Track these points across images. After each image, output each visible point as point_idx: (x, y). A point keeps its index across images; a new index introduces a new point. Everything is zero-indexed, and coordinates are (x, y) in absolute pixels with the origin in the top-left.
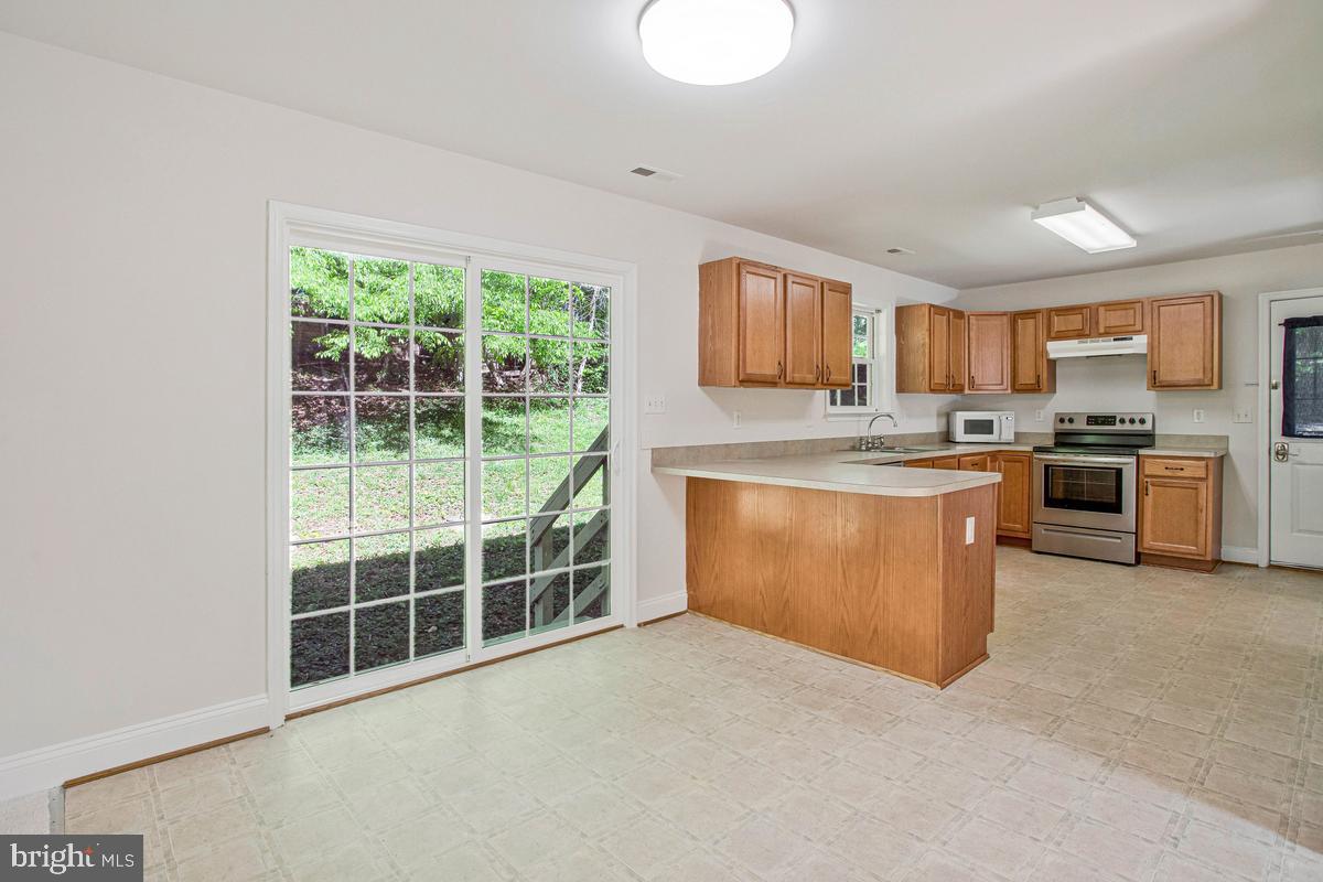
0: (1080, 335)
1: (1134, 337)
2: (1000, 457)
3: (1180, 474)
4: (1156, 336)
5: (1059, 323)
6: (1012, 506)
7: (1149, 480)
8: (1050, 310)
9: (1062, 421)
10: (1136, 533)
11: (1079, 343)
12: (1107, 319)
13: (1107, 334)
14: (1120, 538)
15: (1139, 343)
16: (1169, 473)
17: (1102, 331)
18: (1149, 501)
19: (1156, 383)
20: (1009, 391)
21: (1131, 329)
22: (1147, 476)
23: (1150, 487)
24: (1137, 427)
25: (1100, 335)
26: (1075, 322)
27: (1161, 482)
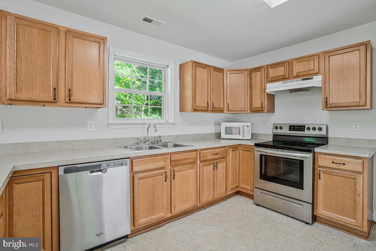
0: (283, 78)
1: (314, 77)
2: (240, 148)
3: (342, 167)
4: (327, 75)
5: (273, 73)
6: (246, 176)
7: (321, 169)
8: (268, 66)
9: (276, 128)
10: (313, 204)
11: (283, 83)
12: (298, 68)
13: (298, 76)
14: (302, 205)
15: (317, 81)
16: (334, 166)
17: (295, 75)
18: (321, 183)
19: (327, 106)
20: (249, 111)
21: (312, 72)
22: (320, 167)
23: (322, 174)
24: (317, 133)
25: (295, 77)
26: (281, 71)
27: (330, 171)
